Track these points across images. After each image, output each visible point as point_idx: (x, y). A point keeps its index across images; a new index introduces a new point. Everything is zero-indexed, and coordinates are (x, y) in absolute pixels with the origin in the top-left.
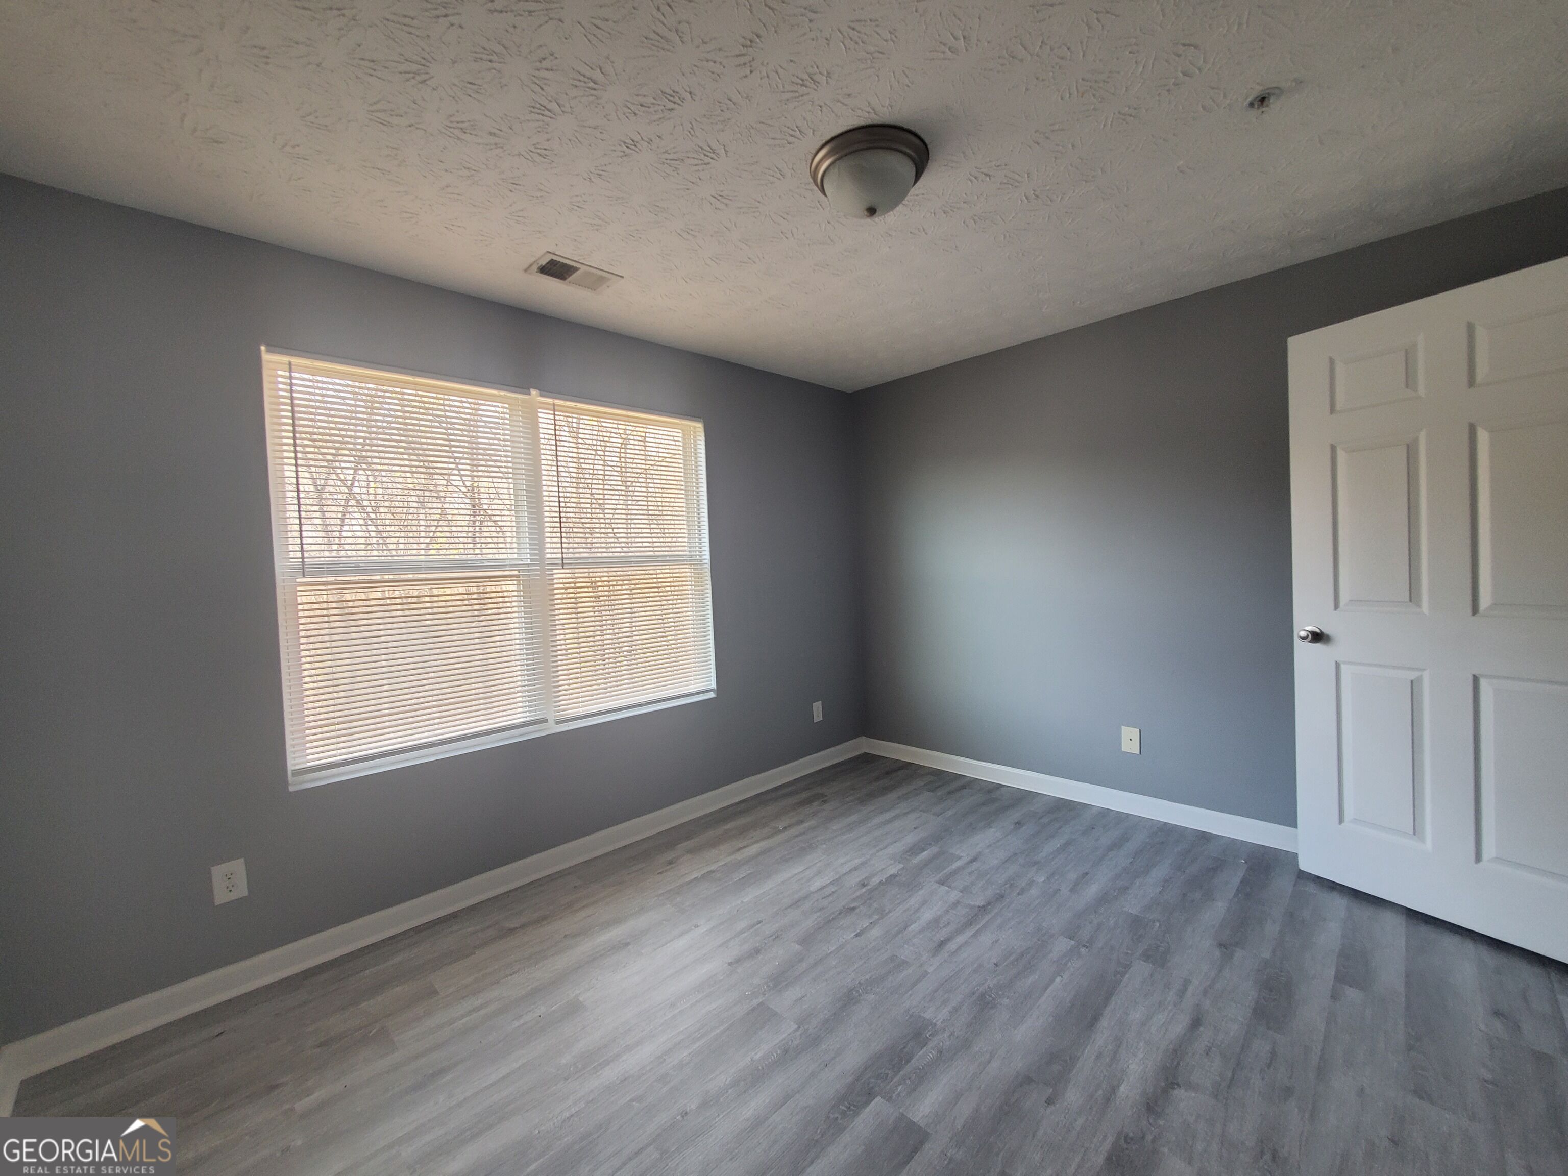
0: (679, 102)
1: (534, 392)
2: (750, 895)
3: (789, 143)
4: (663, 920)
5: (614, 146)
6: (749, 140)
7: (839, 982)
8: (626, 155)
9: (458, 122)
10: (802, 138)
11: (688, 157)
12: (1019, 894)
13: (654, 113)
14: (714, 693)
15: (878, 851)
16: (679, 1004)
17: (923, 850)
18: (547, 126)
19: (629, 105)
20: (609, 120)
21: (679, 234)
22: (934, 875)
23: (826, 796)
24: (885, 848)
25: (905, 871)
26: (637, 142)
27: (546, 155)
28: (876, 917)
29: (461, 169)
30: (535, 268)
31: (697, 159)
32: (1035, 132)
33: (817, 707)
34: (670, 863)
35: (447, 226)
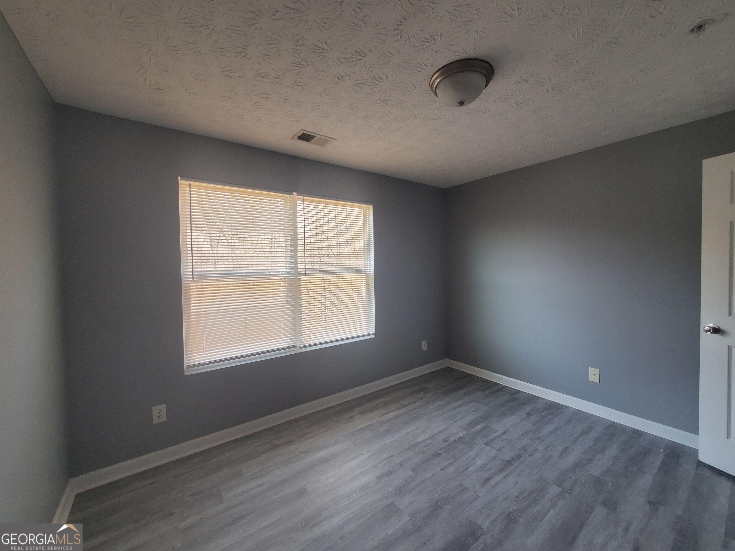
0: (364, 55)
1: (295, 194)
2: (388, 440)
3: (419, 72)
4: (346, 449)
5: (332, 79)
6: (399, 72)
7: (432, 496)
8: (338, 83)
9: (260, 73)
10: (426, 69)
11: (368, 82)
12: (529, 456)
13: (351, 62)
14: (374, 336)
15: (454, 423)
16: (351, 497)
17: (477, 424)
18: (300, 72)
19: (340, 59)
20: (330, 67)
21: (363, 118)
22: (483, 439)
23: (427, 389)
24: (457, 421)
25: (467, 435)
26: (343, 76)
27: (301, 86)
28: (452, 460)
29: (262, 95)
30: (296, 137)
31: (373, 82)
32: (555, 56)
33: (424, 343)
34: (351, 418)
35: (257, 120)
